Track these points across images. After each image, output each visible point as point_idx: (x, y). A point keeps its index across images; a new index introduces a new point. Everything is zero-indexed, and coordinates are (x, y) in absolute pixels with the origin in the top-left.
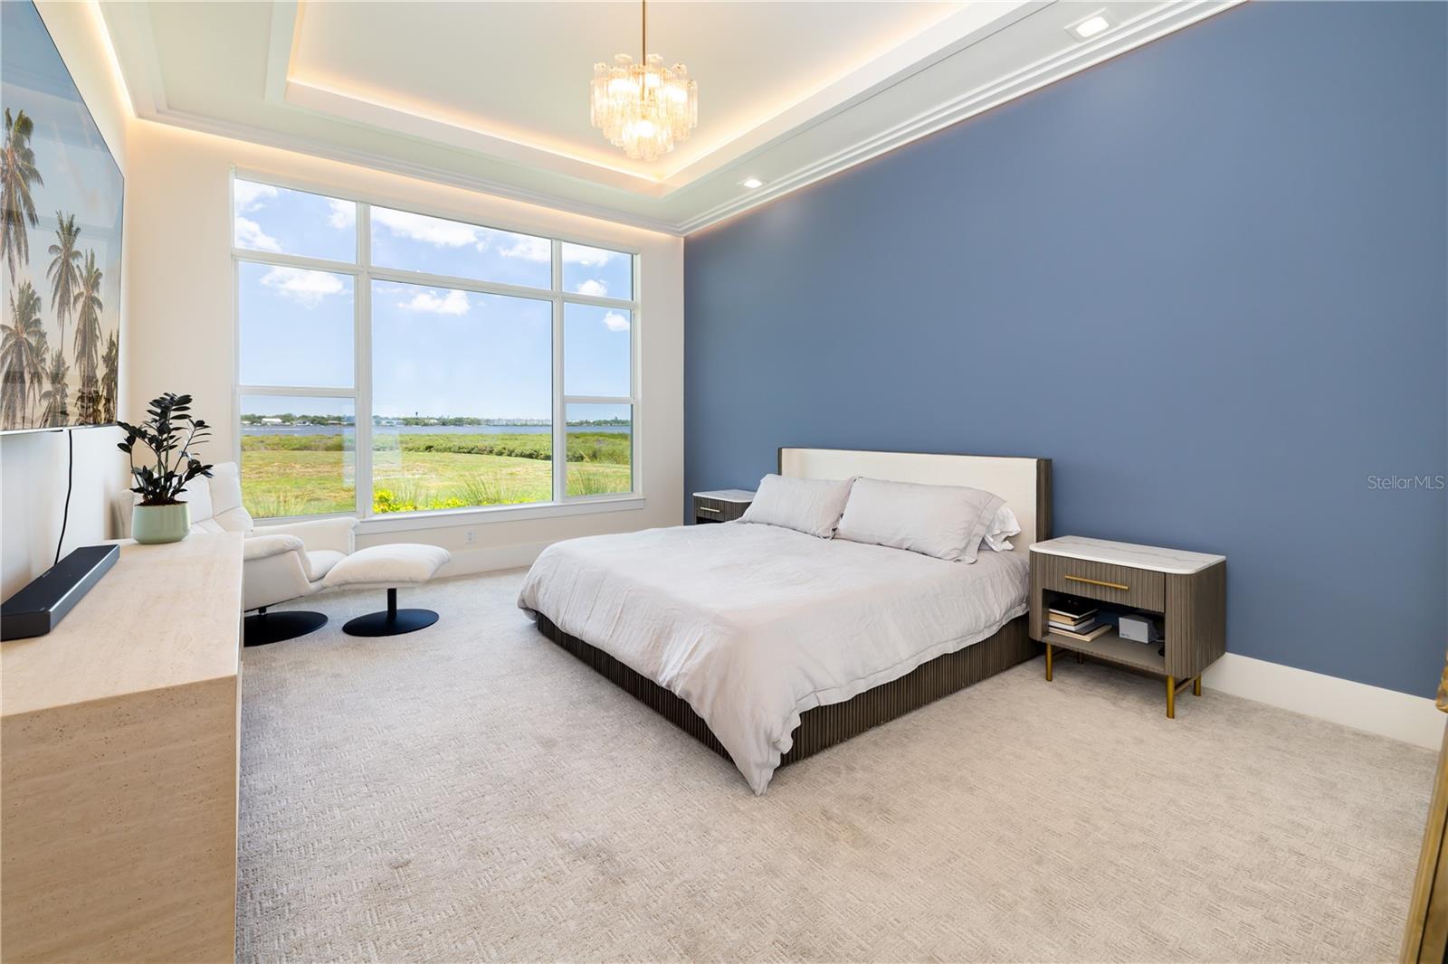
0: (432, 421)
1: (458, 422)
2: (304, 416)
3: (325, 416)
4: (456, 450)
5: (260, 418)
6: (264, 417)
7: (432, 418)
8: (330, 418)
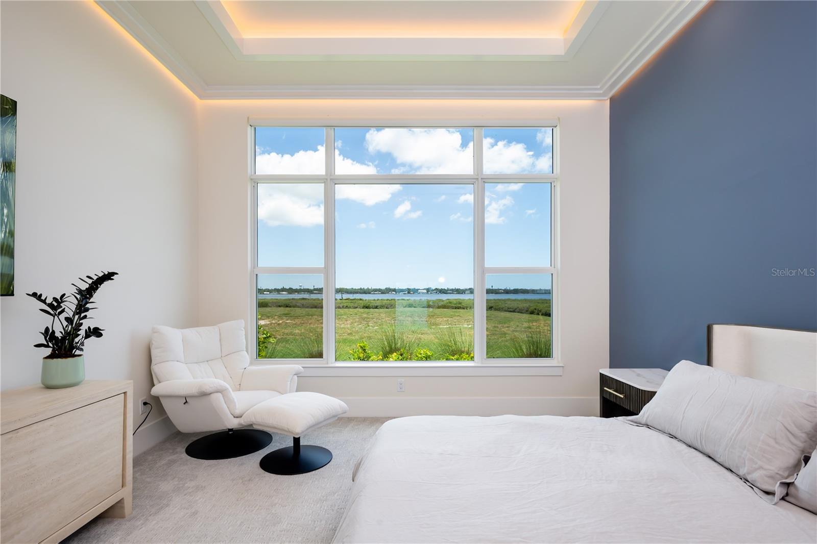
0: (500, 291)
1: (516, 291)
2: (436, 289)
3: (446, 289)
4: (507, 309)
5: (418, 290)
6: (419, 289)
7: (501, 289)
8: (448, 290)
